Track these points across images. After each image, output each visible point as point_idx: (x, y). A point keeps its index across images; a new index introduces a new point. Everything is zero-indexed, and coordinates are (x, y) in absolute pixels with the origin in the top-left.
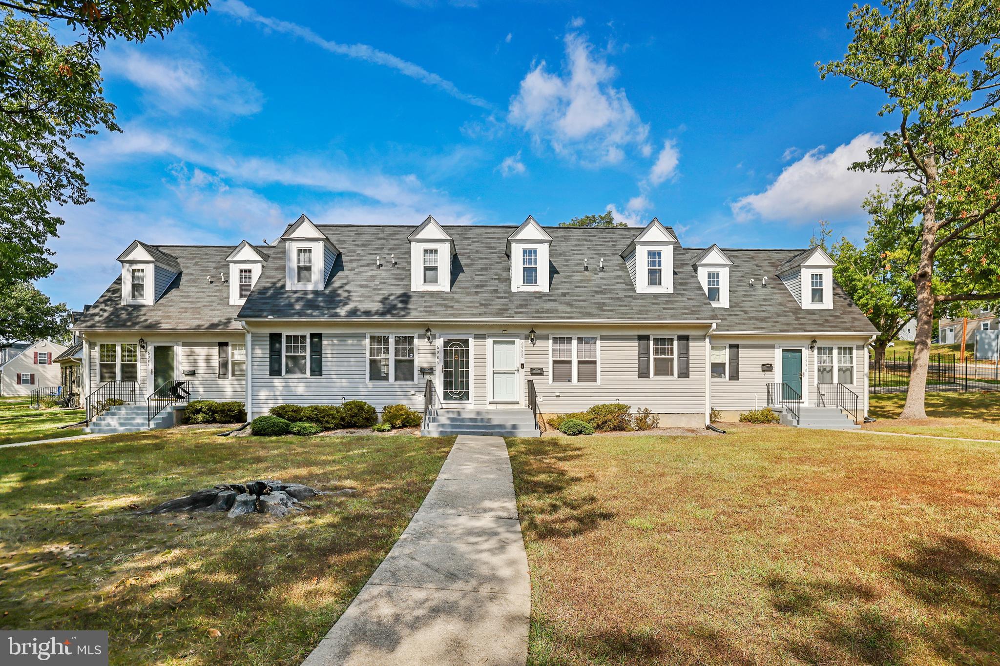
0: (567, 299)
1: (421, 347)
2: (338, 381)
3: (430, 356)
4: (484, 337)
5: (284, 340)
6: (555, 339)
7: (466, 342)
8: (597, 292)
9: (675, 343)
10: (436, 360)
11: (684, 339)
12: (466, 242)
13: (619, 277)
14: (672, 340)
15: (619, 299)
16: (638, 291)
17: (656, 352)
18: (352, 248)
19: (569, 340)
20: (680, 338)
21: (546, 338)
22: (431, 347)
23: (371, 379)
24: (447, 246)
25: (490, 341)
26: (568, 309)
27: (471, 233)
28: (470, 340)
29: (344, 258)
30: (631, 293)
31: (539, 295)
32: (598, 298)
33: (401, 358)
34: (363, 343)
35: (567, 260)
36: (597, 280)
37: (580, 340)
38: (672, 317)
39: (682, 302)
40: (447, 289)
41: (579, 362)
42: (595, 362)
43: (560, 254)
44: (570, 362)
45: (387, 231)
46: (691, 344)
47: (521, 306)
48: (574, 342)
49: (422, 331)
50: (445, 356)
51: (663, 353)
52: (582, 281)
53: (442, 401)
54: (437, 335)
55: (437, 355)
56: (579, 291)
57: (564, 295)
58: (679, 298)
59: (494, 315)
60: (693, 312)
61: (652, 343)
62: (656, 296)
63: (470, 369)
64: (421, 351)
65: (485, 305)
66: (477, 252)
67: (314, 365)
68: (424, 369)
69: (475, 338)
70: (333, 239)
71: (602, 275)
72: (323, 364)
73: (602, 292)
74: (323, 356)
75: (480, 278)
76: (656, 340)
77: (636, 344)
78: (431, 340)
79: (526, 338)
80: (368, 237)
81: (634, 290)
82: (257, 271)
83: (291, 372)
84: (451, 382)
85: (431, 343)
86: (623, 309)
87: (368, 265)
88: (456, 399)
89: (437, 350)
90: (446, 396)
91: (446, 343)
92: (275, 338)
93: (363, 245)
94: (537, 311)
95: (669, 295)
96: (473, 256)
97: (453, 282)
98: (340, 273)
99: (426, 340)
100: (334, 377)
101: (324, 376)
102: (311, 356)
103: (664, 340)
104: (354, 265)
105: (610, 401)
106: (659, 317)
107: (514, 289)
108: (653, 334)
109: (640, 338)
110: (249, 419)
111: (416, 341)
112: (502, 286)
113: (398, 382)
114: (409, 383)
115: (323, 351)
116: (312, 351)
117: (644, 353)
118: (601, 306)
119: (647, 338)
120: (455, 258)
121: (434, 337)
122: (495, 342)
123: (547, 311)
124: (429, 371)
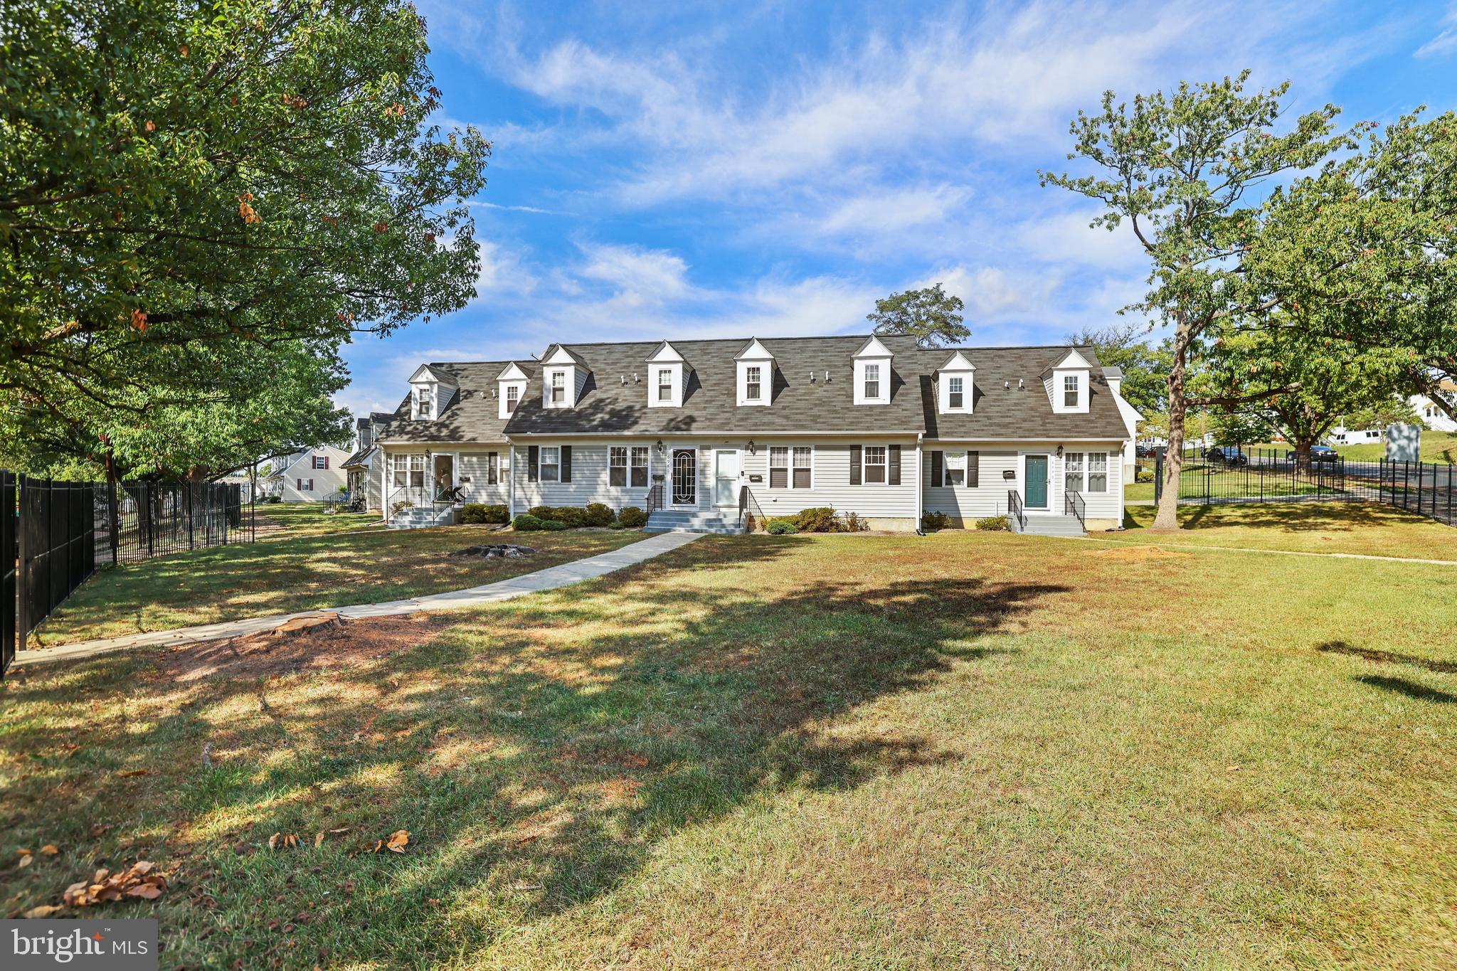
0: (787, 412)
3: (661, 465)
4: (709, 448)
5: (540, 451)
6: (773, 450)
7: (693, 452)
8: (816, 405)
9: (887, 452)
10: (667, 468)
11: (896, 449)
12: (705, 357)
13: (843, 389)
14: (883, 449)
15: (836, 412)
16: (856, 403)
17: (868, 460)
18: (603, 366)
19: (786, 450)
20: (891, 448)
21: (764, 448)
22: (662, 457)
23: (611, 485)
24: (680, 366)
25: (714, 451)
26: (784, 421)
27: (712, 348)
28: (697, 450)
29: (596, 377)
30: (848, 405)
31: (760, 409)
32: (815, 411)
33: (637, 466)
34: (606, 454)
35: (796, 373)
36: (820, 392)
37: (795, 450)
38: (881, 428)
39: (898, 412)
40: (680, 405)
41: (795, 470)
42: (809, 470)
43: (792, 367)
44: (786, 470)
45: (636, 349)
46: (903, 453)
47: (742, 420)
48: (790, 452)
49: (654, 443)
50: (675, 465)
51: (875, 460)
52: (805, 394)
53: (670, 503)
54: (668, 447)
55: (667, 463)
56: (800, 404)
57: (784, 408)
58: (895, 409)
59: (716, 429)
60: (902, 423)
61: (863, 452)
62: (871, 407)
63: (696, 477)
65: (710, 420)
66: (714, 367)
67: (564, 474)
68: (656, 476)
69: (701, 449)
70: (587, 358)
71: (826, 387)
72: (571, 472)
73: (820, 405)
74: (572, 465)
75: (711, 394)
76: (868, 450)
77: (848, 453)
78: (662, 451)
79: (747, 448)
80: (618, 356)
81: (852, 401)
82: (522, 388)
83: (545, 479)
84: (679, 488)
85: (662, 453)
86: (836, 421)
87: (614, 383)
88: (683, 503)
89: (667, 459)
90: (675, 501)
91: (675, 454)
92: (533, 452)
93: (613, 364)
94: (756, 425)
95: (885, 406)
96: (709, 371)
97: (685, 400)
98: (593, 392)
99: (658, 451)
101: (571, 483)
102: (562, 465)
103: (875, 449)
104: (603, 383)
105: (818, 505)
106: (868, 429)
107: (739, 404)
108: (865, 444)
109: (852, 448)
110: (512, 519)
111: (649, 452)
112: (729, 400)
113: (634, 487)
114: (643, 488)
115: (572, 461)
116: (563, 461)
117: (856, 461)
118: (815, 419)
119: (859, 448)
120: (693, 374)
121: (666, 449)
122: (718, 453)
123: (764, 424)
124: (661, 478)
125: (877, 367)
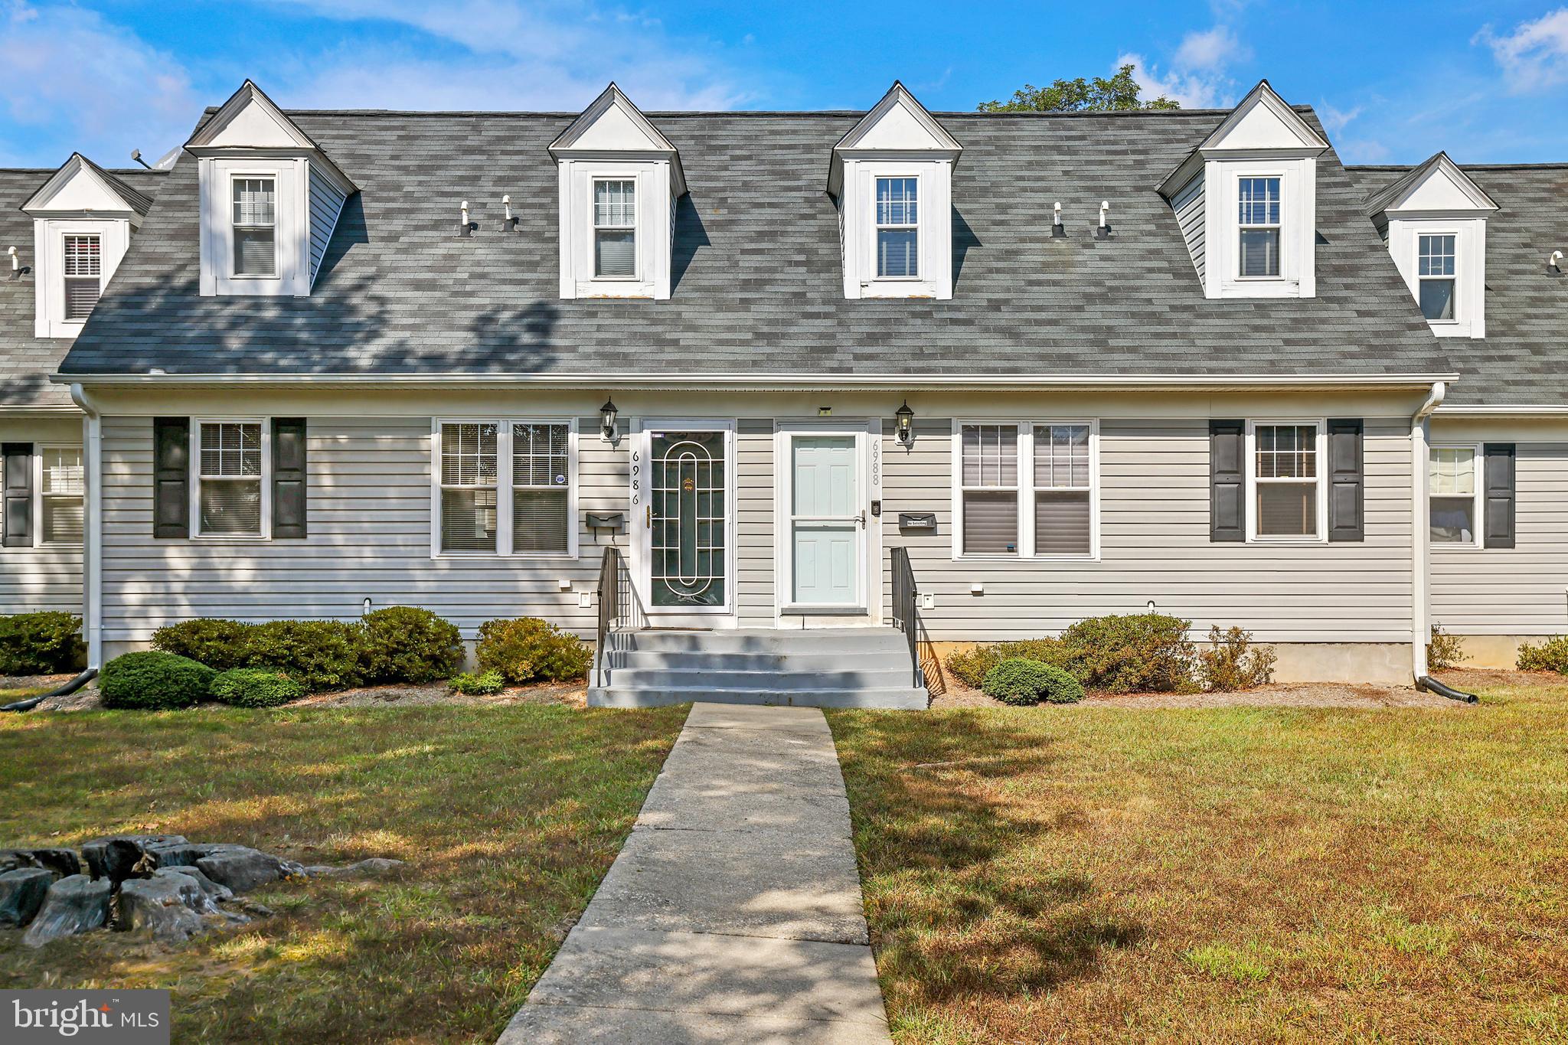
0: (1005, 317)
1: (588, 456)
2: (351, 551)
3: (610, 480)
4: (766, 427)
5: (195, 436)
6: (971, 434)
7: (715, 441)
8: (1090, 298)
9: (1322, 441)
10: (632, 492)
11: (1348, 429)
12: (713, 160)
13: (1155, 253)
14: (1310, 432)
15: (1155, 317)
16: (1213, 290)
17: (1265, 466)
18: (391, 176)
19: (1010, 434)
20: (1336, 427)
21: (943, 428)
22: (616, 457)
23: (445, 547)
24: (661, 171)
25: (782, 439)
26: (1007, 346)
27: (728, 135)
28: (728, 435)
29: (369, 206)
30: (1189, 299)
31: (923, 308)
32: (1094, 315)
33: (531, 486)
34: (423, 445)
35: (1003, 209)
36: (1090, 261)
37: (1042, 435)
38: (1312, 365)
39: (1344, 320)
40: (663, 292)
41: (1041, 498)
42: (1084, 497)
43: (984, 192)
44: (1011, 497)
45: (490, 128)
46: (1370, 443)
47: (872, 338)
48: (1025, 441)
49: (592, 412)
50: (657, 481)
51: (1286, 468)
52: (1045, 267)
53: (648, 608)
54: (634, 423)
55: (632, 478)
56: (1040, 296)
57: (995, 306)
58: (1334, 312)
59: (795, 366)
60: (1373, 351)
61: (1250, 441)
62: (1262, 307)
63: (727, 518)
64: (588, 468)
65: (771, 338)
66: (746, 186)
67: (283, 508)
68: (596, 517)
69: (741, 430)
70: (336, 150)
71: (1104, 248)
72: (310, 504)
73: (1104, 298)
74: (310, 481)
75: (755, 260)
76: (1263, 432)
77: (1203, 443)
78: (616, 435)
79: (888, 429)
80: (435, 147)
81: (1198, 289)
82: (115, 241)
83: (216, 528)
84: (671, 554)
85: (616, 443)
86: (1167, 346)
87: (436, 225)
88: (687, 603)
89: (632, 463)
90: (660, 595)
91: (659, 445)
92: (169, 431)
93: (422, 169)
94: (919, 354)
95: (1302, 303)
96: (733, 197)
97: (677, 272)
98: (356, 250)
99: (603, 436)
100: (339, 539)
101: (311, 539)
102: (275, 483)
103: (1286, 431)
104: (398, 224)
105: (1128, 607)
106: (1273, 367)
107: (852, 291)
108: (1254, 416)
109: (1216, 427)
110: (94, 664)
111: (573, 438)
112: (817, 283)
113: (524, 555)
114: (554, 556)
115: (310, 469)
116: (277, 468)
117: (1227, 469)
118: (1101, 338)
119: (1237, 427)
120: (682, 206)
121: (625, 428)
122: (797, 442)
123: (946, 352)
124: (611, 524)
125: (1274, 184)
